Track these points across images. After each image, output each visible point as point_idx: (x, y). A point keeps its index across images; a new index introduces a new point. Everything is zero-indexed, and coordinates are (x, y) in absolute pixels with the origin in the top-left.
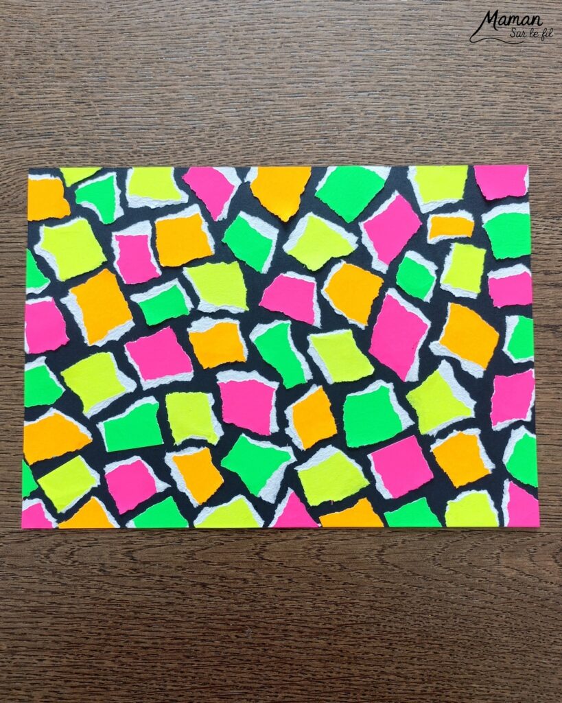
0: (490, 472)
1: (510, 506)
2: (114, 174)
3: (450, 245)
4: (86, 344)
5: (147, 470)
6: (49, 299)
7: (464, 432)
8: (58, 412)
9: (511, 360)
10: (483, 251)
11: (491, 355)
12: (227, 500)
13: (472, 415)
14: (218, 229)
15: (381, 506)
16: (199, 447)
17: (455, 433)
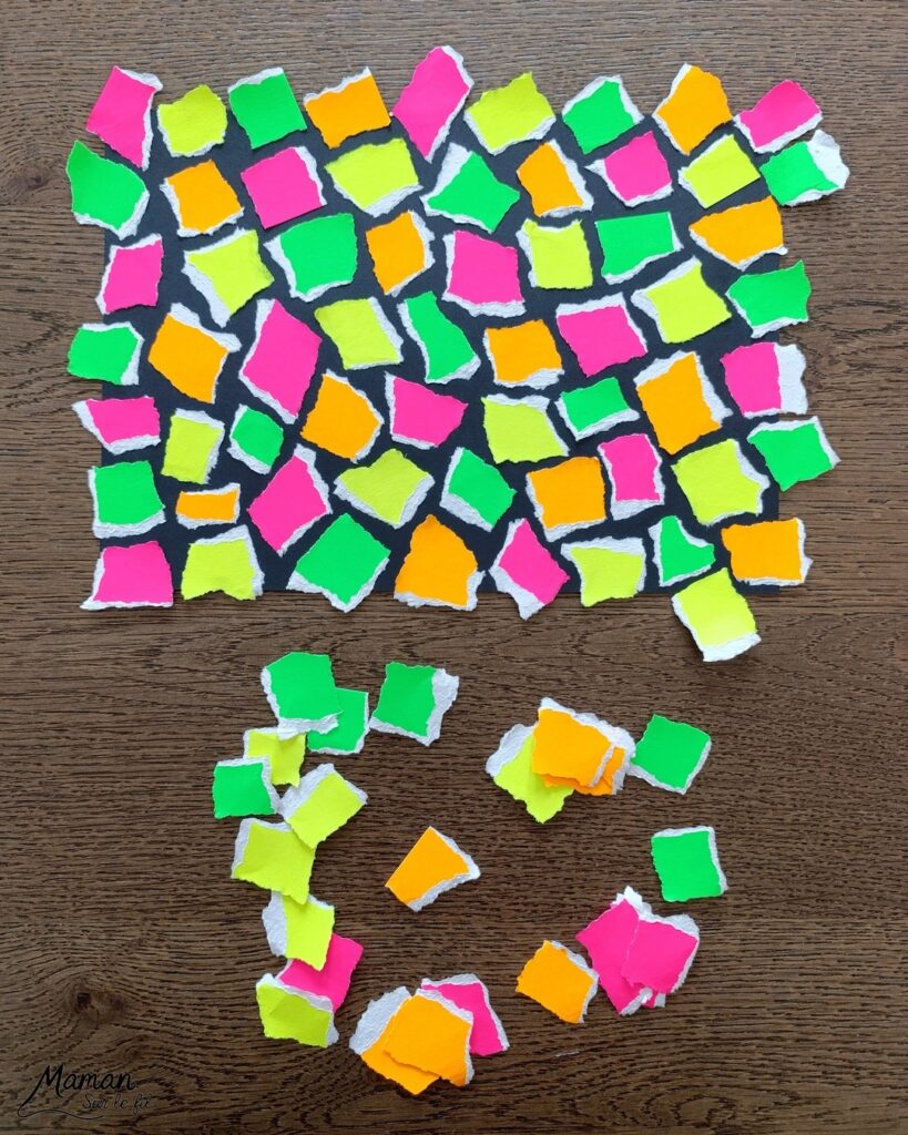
0: (166, 180)
1: (142, 136)
2: (662, 583)
3: (209, 481)
4: (698, 354)
5: (617, 188)
6: (749, 415)
7: (199, 233)
8: (733, 264)
9: (134, 326)
10: (166, 472)
11: (160, 333)
12: (511, 148)
13: (189, 256)
14: (522, 507)
15: (310, 136)
16: (548, 217)
17: (210, 231)
